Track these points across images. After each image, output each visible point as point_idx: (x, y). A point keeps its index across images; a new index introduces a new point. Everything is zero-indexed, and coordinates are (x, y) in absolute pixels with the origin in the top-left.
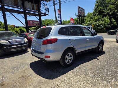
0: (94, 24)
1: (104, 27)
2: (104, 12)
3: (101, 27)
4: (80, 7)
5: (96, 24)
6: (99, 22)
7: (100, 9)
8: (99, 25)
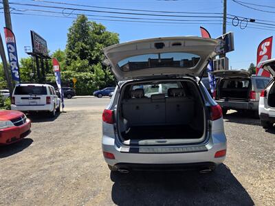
0: (76, 77)
1: (96, 85)
2: (91, 55)
3: (91, 83)
4: (35, 34)
5: (81, 77)
6: (86, 73)
7: (82, 46)
8: (86, 80)
